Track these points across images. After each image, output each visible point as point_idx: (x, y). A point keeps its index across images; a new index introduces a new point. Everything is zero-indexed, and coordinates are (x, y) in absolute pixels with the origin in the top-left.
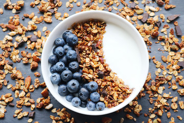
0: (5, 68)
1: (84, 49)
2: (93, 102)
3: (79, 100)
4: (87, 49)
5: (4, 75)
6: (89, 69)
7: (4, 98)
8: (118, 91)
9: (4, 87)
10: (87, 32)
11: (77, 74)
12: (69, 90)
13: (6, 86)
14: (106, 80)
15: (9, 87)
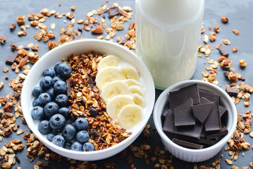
0: (16, 109)
1: (77, 82)
2: (79, 142)
3: (62, 138)
4: (80, 82)
5: (14, 119)
6: (79, 106)
7: (12, 145)
8: (113, 133)
9: (14, 133)
10: (83, 64)
11: (64, 109)
12: (51, 125)
13: (16, 131)
14: (99, 120)
15: (19, 132)
